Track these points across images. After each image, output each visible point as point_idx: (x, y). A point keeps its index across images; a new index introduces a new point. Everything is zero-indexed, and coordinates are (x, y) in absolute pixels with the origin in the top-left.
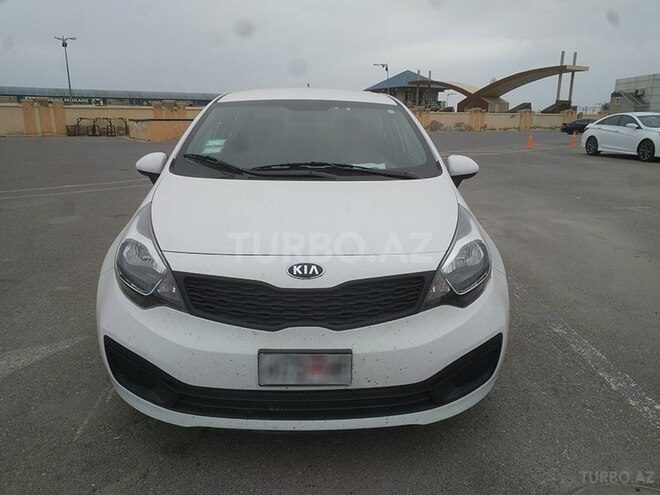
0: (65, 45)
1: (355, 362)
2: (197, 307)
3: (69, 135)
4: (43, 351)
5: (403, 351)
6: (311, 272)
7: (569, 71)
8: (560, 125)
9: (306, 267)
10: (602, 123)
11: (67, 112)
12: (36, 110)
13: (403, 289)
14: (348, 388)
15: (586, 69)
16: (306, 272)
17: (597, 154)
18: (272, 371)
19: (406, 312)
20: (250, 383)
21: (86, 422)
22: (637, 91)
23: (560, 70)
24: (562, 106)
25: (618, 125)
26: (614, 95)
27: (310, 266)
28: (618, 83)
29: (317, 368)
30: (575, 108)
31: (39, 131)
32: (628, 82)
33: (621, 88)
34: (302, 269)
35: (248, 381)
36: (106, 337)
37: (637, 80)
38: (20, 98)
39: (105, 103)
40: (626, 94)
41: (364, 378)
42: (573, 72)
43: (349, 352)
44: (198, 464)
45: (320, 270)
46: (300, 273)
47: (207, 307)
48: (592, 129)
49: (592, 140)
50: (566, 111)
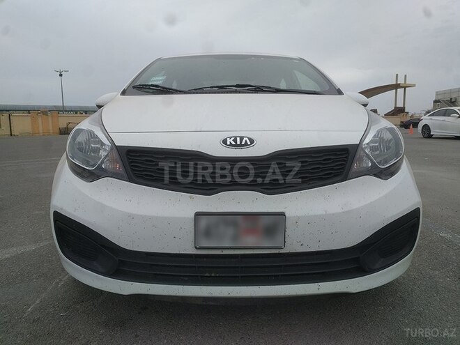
0: (61, 75)
1: (288, 223)
2: (138, 177)
3: (61, 134)
4: (13, 251)
5: (333, 214)
6: (243, 143)
7: (402, 87)
8: (399, 123)
9: (238, 139)
10: (432, 115)
11: (60, 119)
12: (40, 118)
13: (330, 159)
14: (282, 251)
15: (414, 86)
16: (238, 143)
17: (430, 136)
18: (208, 233)
19: (334, 180)
20: (187, 247)
21: (38, 302)
22: (451, 99)
23: (396, 86)
24: (399, 111)
25: (444, 116)
26: (435, 102)
27: (242, 139)
28: (437, 94)
29: (252, 231)
30: (408, 113)
31: (41, 131)
32: (444, 93)
33: (440, 97)
34: (235, 140)
35: (184, 245)
36: (56, 213)
37: (451, 92)
38: (29, 112)
39: (86, 113)
40: (443, 101)
41: (297, 241)
42: (405, 88)
43: (283, 214)
44: (137, 336)
45: (252, 141)
46: (233, 143)
47: (147, 175)
48: (426, 120)
49: (426, 127)
50: (402, 114)
